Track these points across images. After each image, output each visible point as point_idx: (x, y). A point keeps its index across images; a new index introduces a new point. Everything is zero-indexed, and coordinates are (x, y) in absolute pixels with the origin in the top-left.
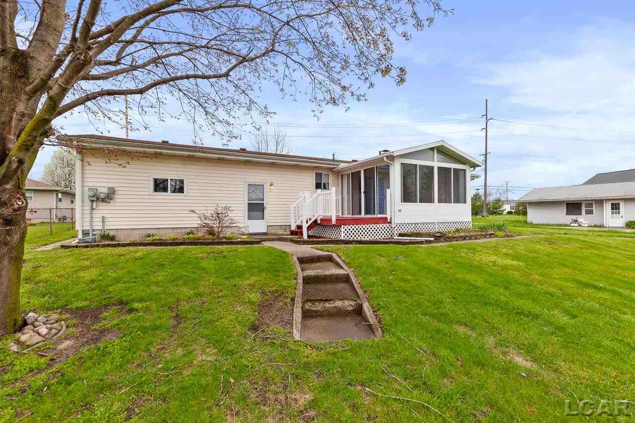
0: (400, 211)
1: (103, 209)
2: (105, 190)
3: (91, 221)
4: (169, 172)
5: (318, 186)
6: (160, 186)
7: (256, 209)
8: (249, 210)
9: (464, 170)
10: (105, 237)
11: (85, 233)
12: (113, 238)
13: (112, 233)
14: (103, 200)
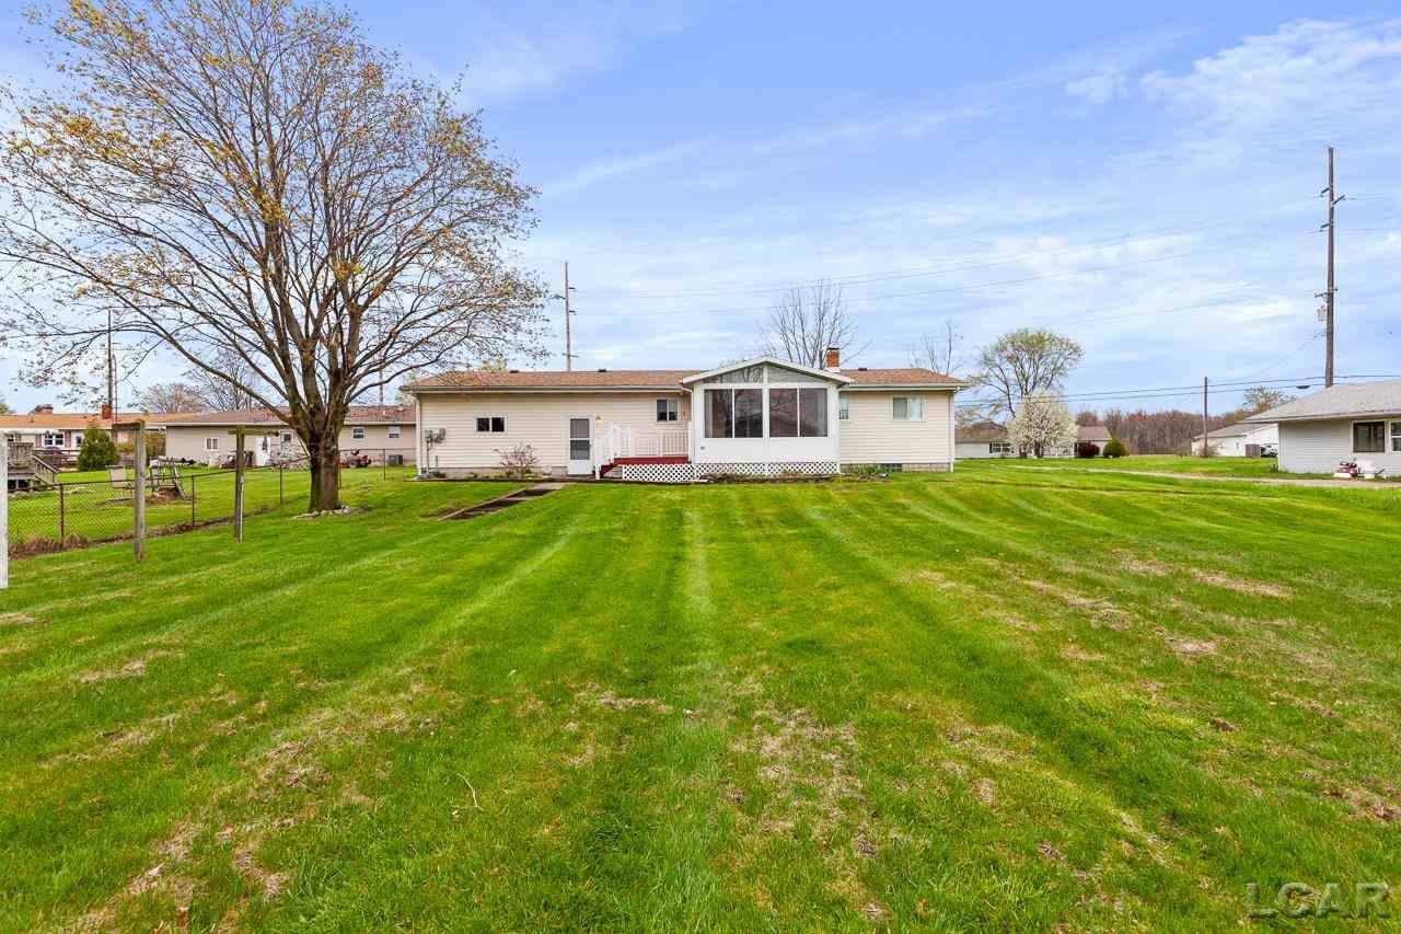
0: (702, 448)
1: (437, 449)
2: (437, 432)
3: (428, 461)
4: (491, 411)
5: (662, 417)
6: (483, 425)
7: (580, 448)
8: (572, 449)
9: (826, 389)
10: (438, 475)
11: (424, 471)
12: (443, 476)
13: (442, 472)
14: (436, 441)
